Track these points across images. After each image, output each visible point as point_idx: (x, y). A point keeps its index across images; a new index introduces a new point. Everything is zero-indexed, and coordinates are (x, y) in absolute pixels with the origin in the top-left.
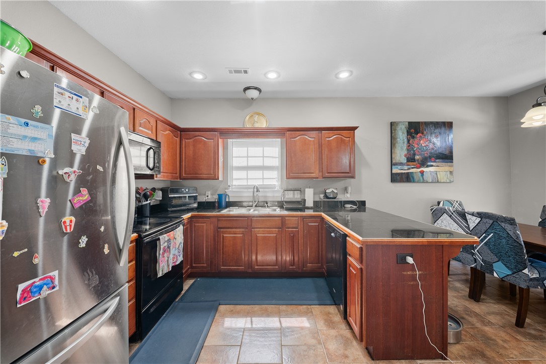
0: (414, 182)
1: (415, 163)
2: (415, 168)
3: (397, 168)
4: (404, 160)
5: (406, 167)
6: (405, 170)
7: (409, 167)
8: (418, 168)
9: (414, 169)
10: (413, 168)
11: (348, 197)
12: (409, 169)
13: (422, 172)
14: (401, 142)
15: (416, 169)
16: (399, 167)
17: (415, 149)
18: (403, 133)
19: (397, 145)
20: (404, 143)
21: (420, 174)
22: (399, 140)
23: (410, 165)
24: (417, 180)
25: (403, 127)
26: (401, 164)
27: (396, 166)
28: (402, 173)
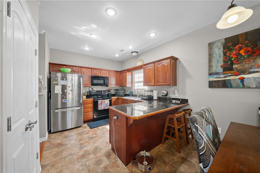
0: (231, 87)
1: (233, 72)
2: (232, 75)
3: (214, 77)
4: (220, 70)
5: (222, 76)
6: (222, 78)
7: (226, 75)
8: (236, 76)
9: (232, 77)
10: (230, 76)
11: (177, 96)
12: (225, 77)
13: (242, 80)
14: (218, 56)
15: (234, 77)
16: (215, 76)
17: (233, 59)
18: (219, 49)
19: (213, 59)
20: (220, 57)
21: (239, 81)
22: (215, 55)
23: (227, 74)
24: (234, 86)
25: (219, 44)
26: (217, 74)
27: (213, 76)
28: (218, 81)
